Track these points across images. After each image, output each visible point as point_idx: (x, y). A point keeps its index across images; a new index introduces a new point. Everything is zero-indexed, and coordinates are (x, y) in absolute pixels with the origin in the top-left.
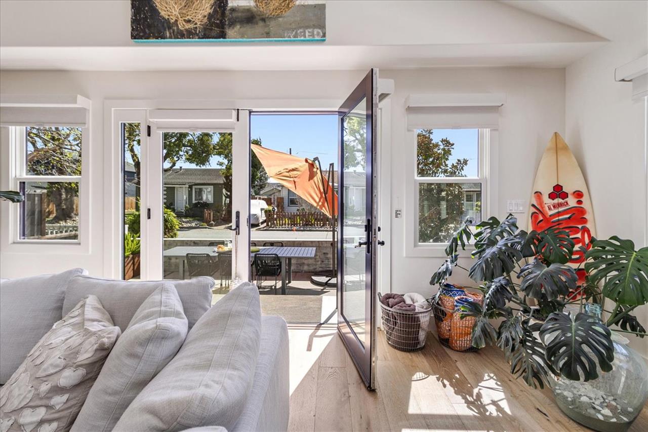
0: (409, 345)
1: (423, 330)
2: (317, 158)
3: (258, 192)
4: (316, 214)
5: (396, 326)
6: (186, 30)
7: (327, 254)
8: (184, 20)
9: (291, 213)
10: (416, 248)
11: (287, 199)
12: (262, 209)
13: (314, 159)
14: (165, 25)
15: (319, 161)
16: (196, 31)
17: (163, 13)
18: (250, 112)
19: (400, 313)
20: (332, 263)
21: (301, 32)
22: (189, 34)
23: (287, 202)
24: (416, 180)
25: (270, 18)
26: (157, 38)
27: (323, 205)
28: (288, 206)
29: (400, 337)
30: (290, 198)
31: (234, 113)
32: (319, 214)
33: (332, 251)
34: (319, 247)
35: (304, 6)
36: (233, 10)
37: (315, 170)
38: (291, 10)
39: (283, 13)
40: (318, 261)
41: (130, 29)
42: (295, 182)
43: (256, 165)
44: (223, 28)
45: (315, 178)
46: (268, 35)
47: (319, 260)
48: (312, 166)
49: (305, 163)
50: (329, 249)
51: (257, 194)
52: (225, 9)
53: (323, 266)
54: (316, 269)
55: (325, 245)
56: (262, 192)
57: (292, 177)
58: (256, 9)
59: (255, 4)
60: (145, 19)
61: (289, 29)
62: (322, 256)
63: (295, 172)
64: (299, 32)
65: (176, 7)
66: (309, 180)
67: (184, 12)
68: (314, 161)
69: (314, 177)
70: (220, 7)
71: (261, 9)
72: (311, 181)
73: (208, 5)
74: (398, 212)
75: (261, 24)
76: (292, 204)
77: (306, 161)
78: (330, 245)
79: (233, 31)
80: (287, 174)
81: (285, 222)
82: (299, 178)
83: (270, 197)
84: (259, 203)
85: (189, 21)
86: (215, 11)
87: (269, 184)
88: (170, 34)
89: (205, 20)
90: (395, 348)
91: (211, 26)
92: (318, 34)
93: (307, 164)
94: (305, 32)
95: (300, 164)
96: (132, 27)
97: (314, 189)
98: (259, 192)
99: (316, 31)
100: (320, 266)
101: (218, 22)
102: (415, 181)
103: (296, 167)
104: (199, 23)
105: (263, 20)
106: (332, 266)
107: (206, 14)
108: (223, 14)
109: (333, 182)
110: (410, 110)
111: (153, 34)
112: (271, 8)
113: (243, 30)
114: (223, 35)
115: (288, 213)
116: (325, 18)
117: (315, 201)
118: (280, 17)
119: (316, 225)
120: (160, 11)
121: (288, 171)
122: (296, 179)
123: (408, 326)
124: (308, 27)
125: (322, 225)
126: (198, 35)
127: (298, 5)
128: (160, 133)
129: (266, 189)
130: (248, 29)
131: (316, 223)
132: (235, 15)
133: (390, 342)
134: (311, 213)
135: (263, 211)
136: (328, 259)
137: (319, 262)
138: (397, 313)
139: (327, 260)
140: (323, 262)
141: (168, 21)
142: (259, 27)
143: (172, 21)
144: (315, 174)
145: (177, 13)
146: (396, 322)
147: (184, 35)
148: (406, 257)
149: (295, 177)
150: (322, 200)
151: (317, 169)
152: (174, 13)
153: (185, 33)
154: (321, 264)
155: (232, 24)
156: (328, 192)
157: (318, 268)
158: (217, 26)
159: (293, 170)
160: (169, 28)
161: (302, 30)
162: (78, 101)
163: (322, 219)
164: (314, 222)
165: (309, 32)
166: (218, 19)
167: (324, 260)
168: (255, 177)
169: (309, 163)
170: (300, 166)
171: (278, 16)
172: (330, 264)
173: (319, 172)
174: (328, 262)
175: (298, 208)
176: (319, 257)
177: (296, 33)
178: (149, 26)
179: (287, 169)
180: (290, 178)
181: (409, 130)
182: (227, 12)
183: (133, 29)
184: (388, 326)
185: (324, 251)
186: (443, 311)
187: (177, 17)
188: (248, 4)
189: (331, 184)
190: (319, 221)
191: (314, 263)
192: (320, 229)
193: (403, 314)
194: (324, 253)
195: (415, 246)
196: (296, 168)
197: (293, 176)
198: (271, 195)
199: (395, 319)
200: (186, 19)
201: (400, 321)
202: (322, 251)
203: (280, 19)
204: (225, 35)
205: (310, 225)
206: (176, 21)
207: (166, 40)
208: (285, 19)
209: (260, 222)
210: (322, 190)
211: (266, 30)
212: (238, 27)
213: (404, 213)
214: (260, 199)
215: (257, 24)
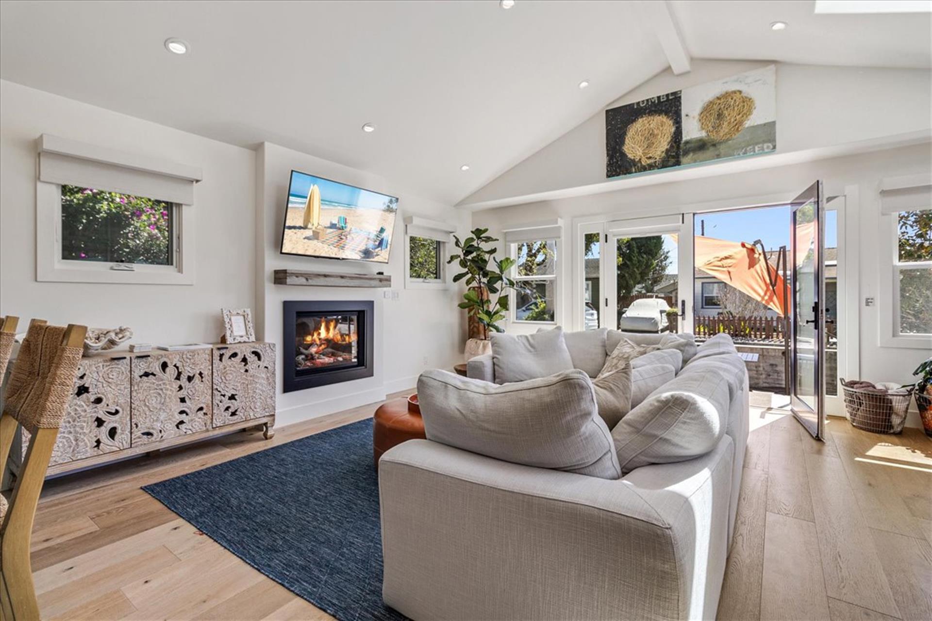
0: (878, 426)
1: (897, 414)
2: (759, 240)
3: (651, 287)
4: (753, 319)
5: (861, 406)
6: (648, 165)
7: (776, 366)
8: (647, 158)
9: (709, 318)
10: (895, 338)
11: (700, 298)
12: (662, 312)
13: (755, 242)
14: (632, 164)
15: (762, 245)
16: (655, 164)
17: (630, 156)
18: (694, 214)
19: (865, 394)
20: (784, 378)
21: (750, 149)
22: (651, 167)
23: (700, 301)
24: (896, 266)
25: (720, 143)
26: (625, 174)
27: (771, 299)
28: (702, 308)
29: (866, 417)
30: (704, 295)
31: (681, 217)
32: (758, 319)
33: (784, 363)
34: (763, 356)
35: (753, 127)
36: (687, 142)
37: (756, 256)
38: (740, 133)
39: (733, 136)
40: (761, 374)
41: (605, 171)
42: (729, 273)
43: (651, 250)
44: (678, 158)
45: (757, 267)
46: (718, 156)
47: (763, 372)
48: (752, 251)
49: (741, 248)
50: (779, 360)
51: (651, 291)
52: (680, 143)
53: (769, 381)
54: (758, 384)
55: (773, 354)
56: (656, 288)
57: (726, 267)
58: (707, 138)
59: (706, 135)
60: (617, 162)
61: (738, 149)
62: (768, 369)
63: (729, 261)
64: (748, 149)
65: (640, 149)
66: (749, 268)
67: (646, 151)
68: (754, 245)
69: (756, 264)
70: (675, 142)
71: (712, 137)
72: (752, 269)
73: (666, 143)
74: (869, 301)
75: (712, 149)
76: (708, 305)
77: (743, 245)
78: (780, 354)
79: (687, 158)
80: (720, 263)
81: (699, 330)
82: (735, 267)
83: (671, 295)
84: (658, 303)
85: (650, 158)
86: (672, 146)
87: (667, 275)
88: (635, 169)
89: (664, 154)
90: (861, 428)
91: (668, 158)
92: (768, 147)
93: (745, 249)
94: (754, 148)
95: (736, 250)
96: (607, 169)
97: (757, 281)
98: (653, 289)
99: (765, 146)
100: (764, 381)
101: (674, 154)
102: (894, 267)
103: (730, 254)
104: (658, 158)
105: (714, 145)
106: (784, 382)
107: (664, 149)
108: (678, 147)
109: (785, 269)
110: (884, 193)
111: (623, 171)
112: (722, 134)
113: (696, 156)
114: (678, 163)
115: (704, 317)
116: (775, 133)
117: (759, 295)
118: (730, 140)
119: (753, 336)
120: (628, 154)
121: (719, 259)
122: (730, 269)
123: (876, 407)
124: (757, 144)
125: (764, 336)
126: (657, 167)
127: (747, 128)
128: (615, 239)
129: (663, 284)
130: (700, 155)
131: (752, 333)
132: (688, 146)
133: (854, 424)
134: (745, 318)
135: (664, 315)
136: (778, 372)
137: (764, 376)
138: (862, 393)
139: (776, 374)
140: (769, 375)
141: (633, 161)
142: (711, 152)
143: (637, 160)
144: (757, 260)
145: (641, 154)
146: (860, 403)
147: (646, 168)
148: (881, 347)
149: (729, 267)
150: (768, 294)
151: (760, 254)
152: (638, 154)
153: (647, 167)
154: (766, 378)
155: (686, 153)
156: (777, 284)
157: (762, 382)
158: (673, 157)
159: (726, 258)
160: (635, 165)
161: (751, 147)
162: (559, 222)
163: (764, 329)
164: (750, 332)
165: (759, 147)
166: (674, 152)
167: (771, 374)
168: (650, 266)
169: (747, 248)
170: (735, 253)
171: (728, 140)
172: (782, 380)
173: (762, 257)
174: (778, 376)
175: (721, 311)
176: (764, 369)
177: (746, 150)
178: (620, 167)
179: (718, 257)
180: (723, 267)
181: (883, 214)
182: (682, 145)
183: (608, 171)
184: (852, 407)
185: (772, 362)
186: (926, 398)
187: (641, 157)
188: (701, 136)
189: (781, 273)
190: (758, 330)
191: (756, 376)
192: (762, 342)
193: (869, 394)
194: (772, 365)
195: (894, 335)
196: (730, 256)
197: (726, 265)
198: (671, 292)
199: (860, 399)
200: (648, 156)
201: (866, 401)
202: (767, 361)
203: (730, 142)
204: (680, 163)
205: (743, 336)
206: (640, 159)
207: (632, 174)
208: (735, 141)
209: (660, 329)
210: (768, 281)
211: (717, 153)
212: (691, 154)
213: (878, 302)
214: (657, 297)
215: (708, 149)
